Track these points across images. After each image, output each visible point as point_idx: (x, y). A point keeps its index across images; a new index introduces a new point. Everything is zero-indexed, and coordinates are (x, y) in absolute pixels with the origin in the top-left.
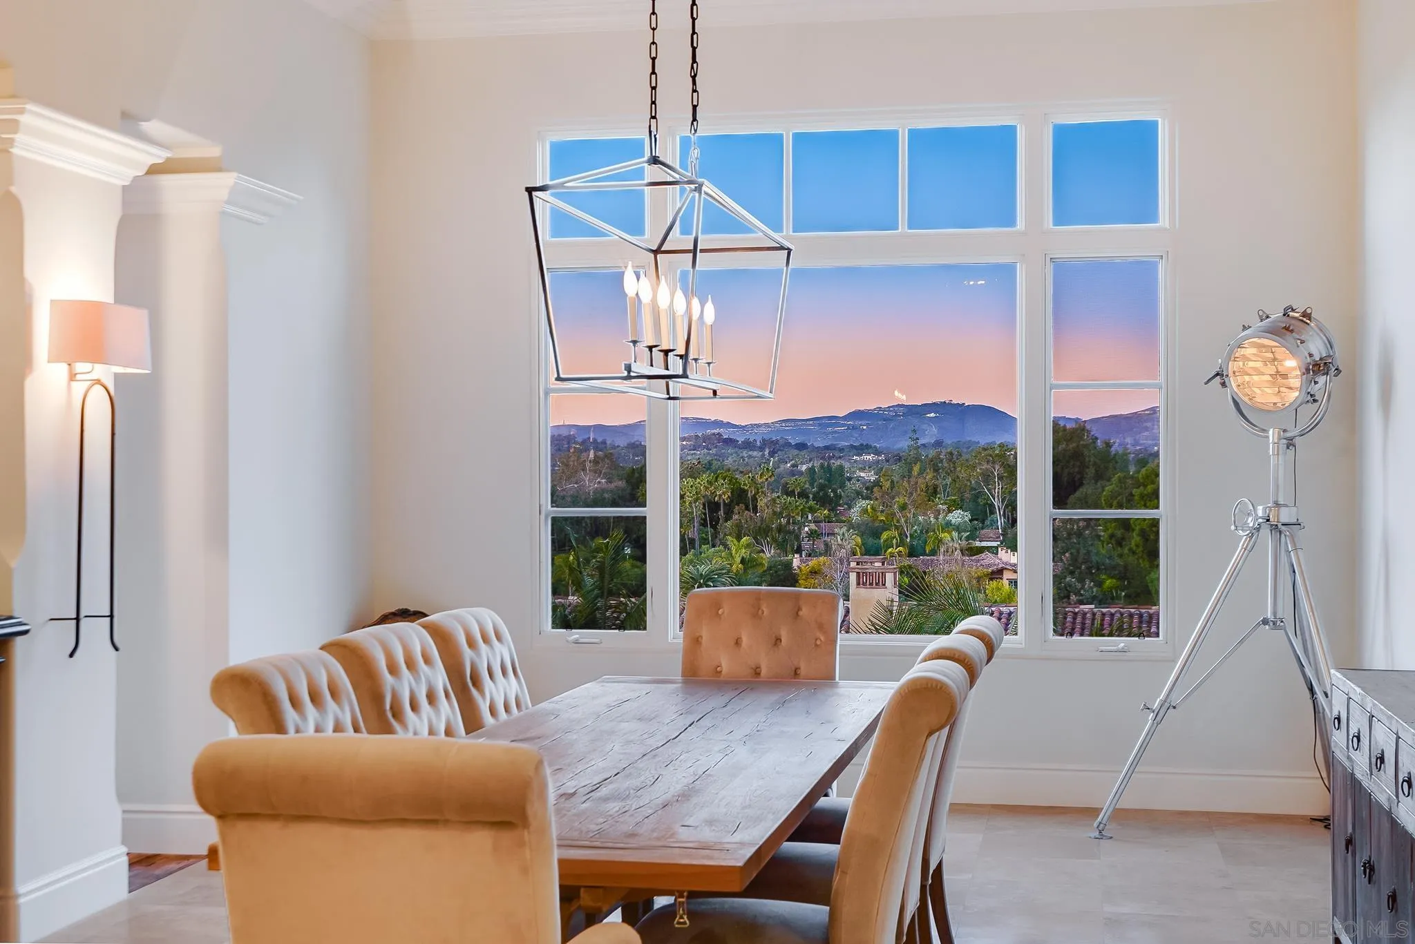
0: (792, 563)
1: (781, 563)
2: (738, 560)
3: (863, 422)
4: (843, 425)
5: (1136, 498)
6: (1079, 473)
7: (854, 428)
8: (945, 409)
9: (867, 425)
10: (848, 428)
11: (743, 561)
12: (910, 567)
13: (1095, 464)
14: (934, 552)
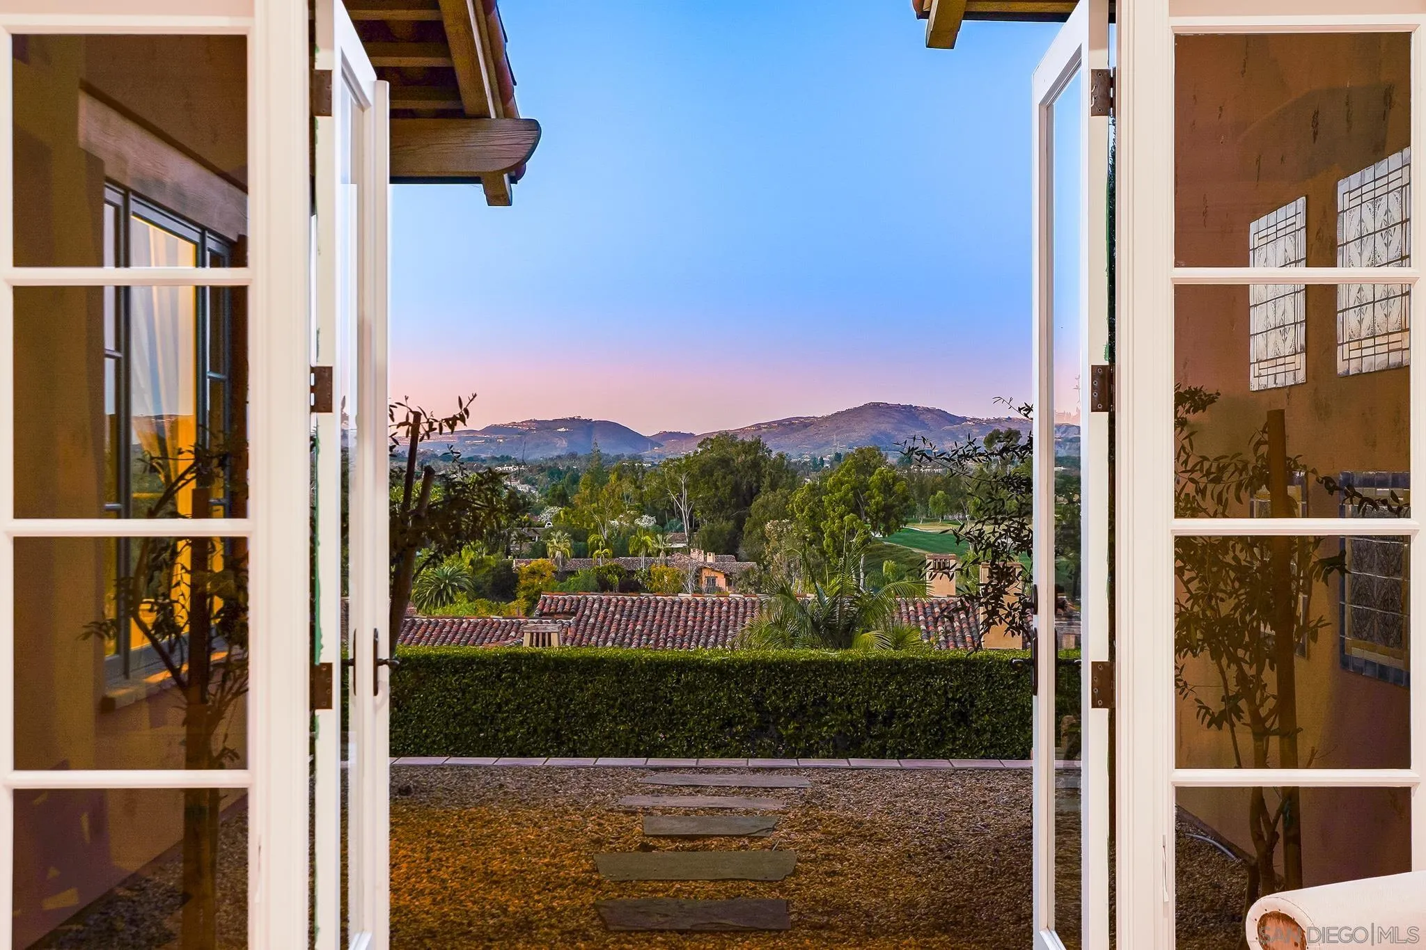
0: (512, 564)
1: (503, 564)
2: (468, 561)
3: (499, 436)
4: (481, 439)
5: (826, 503)
6: (756, 481)
7: (491, 441)
8: (576, 424)
9: (503, 438)
10: (486, 442)
11: (472, 563)
12: (617, 567)
13: (770, 474)
14: (636, 554)
